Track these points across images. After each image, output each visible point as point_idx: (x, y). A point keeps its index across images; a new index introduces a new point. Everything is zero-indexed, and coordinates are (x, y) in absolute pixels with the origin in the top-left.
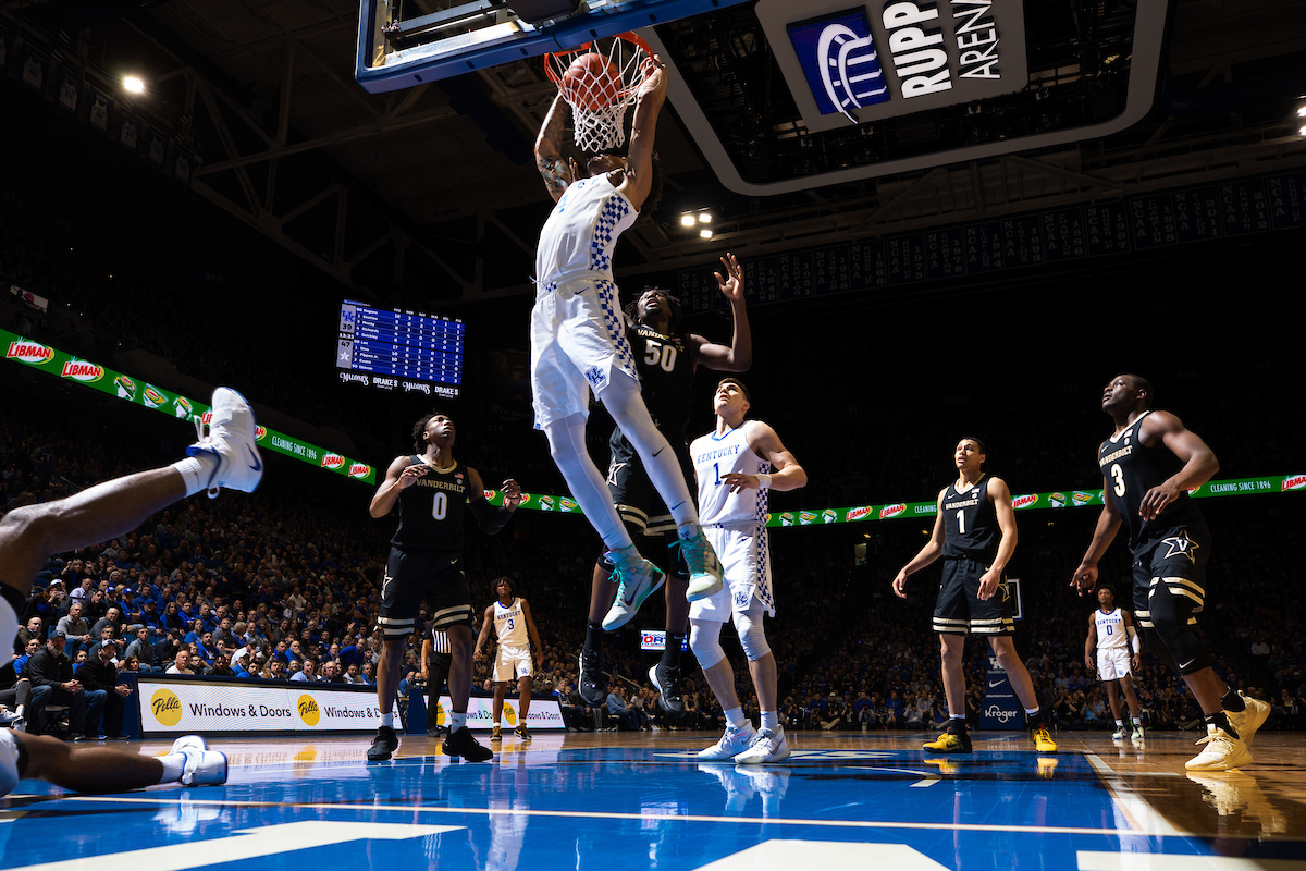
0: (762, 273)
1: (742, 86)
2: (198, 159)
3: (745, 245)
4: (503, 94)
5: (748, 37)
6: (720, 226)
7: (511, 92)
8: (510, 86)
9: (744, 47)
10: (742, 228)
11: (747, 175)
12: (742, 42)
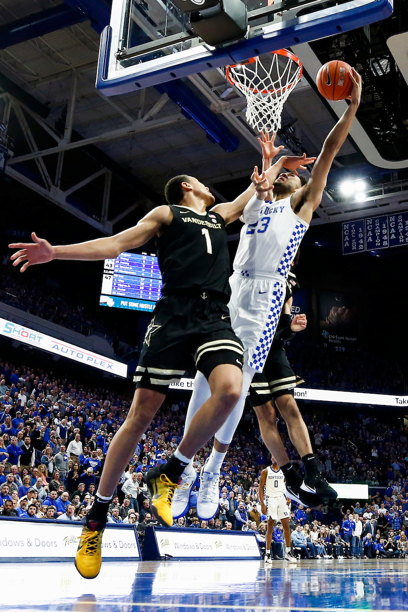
0: (401, 224)
1: (380, 95)
2: (11, 153)
3: (388, 204)
4: (217, 105)
5: (384, 62)
6: (371, 191)
7: (222, 103)
8: (223, 99)
9: (381, 69)
10: (386, 192)
11: (386, 155)
12: (380, 66)
